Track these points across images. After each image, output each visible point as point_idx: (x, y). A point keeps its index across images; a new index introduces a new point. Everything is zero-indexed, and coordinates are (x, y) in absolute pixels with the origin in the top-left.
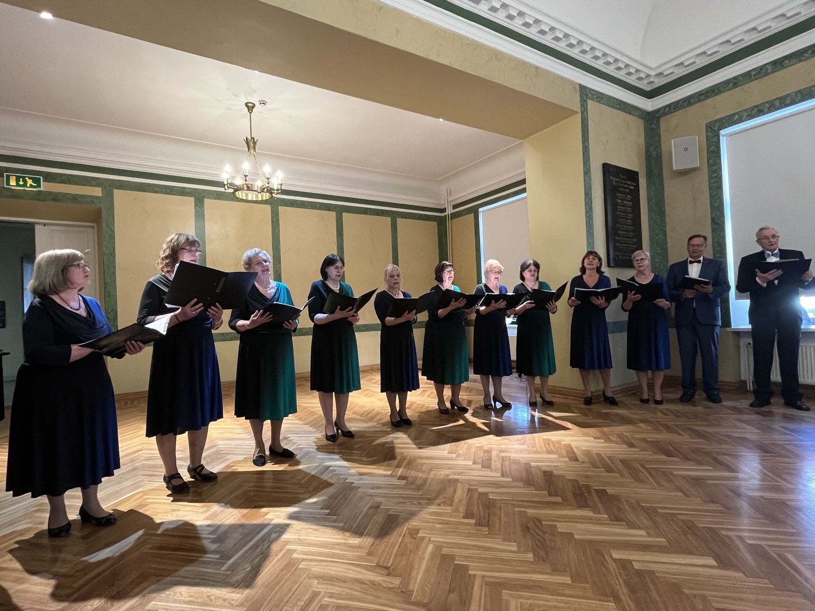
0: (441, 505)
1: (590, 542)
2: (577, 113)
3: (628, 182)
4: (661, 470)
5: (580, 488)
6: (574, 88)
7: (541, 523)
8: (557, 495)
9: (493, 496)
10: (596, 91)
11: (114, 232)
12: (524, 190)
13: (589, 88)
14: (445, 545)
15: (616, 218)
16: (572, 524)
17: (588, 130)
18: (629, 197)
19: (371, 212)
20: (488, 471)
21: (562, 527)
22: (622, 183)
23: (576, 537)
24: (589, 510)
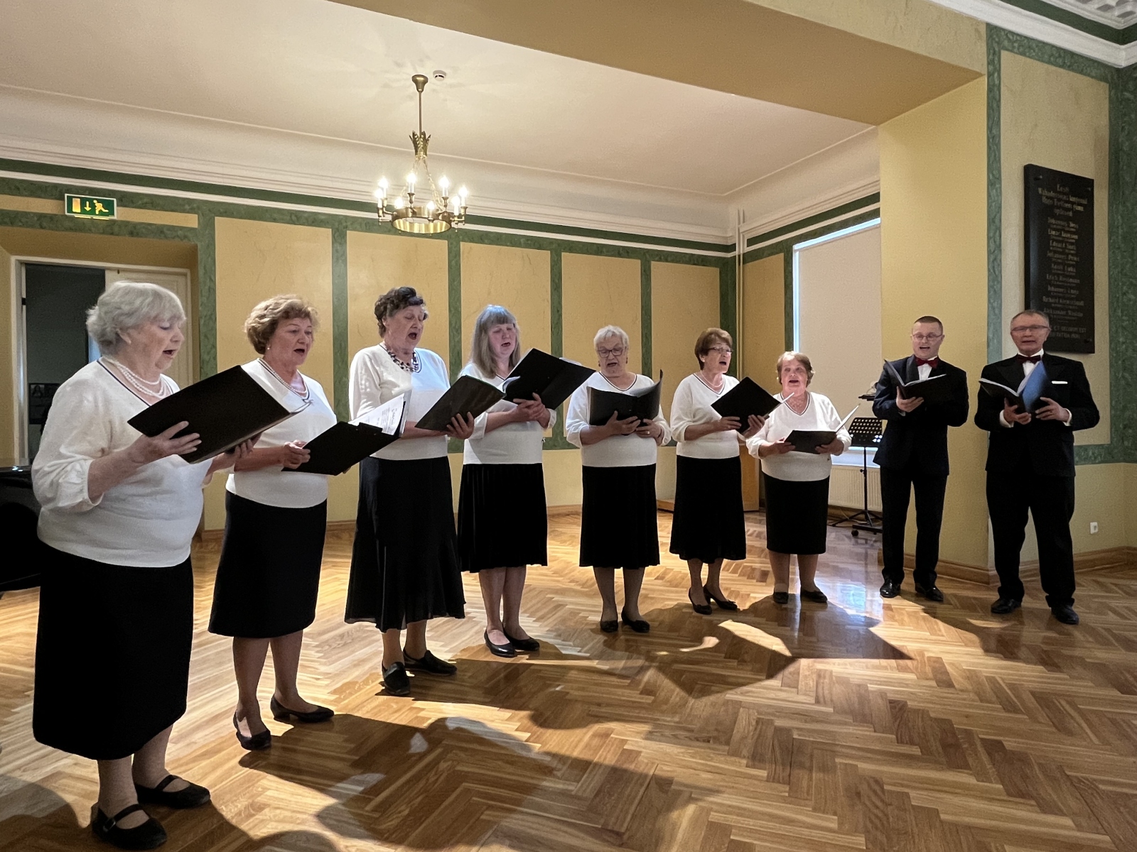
0: (711, 741)
1: (969, 827)
2: (980, 75)
3: (1072, 199)
4: (1110, 716)
5: (954, 734)
6: (977, 30)
7: (882, 788)
8: (912, 743)
9: (799, 735)
10: (1018, 35)
11: (214, 283)
12: (876, 214)
13: (1004, 30)
14: (715, 807)
15: (1045, 263)
16: (938, 795)
17: (999, 107)
18: (1072, 225)
19: (608, 252)
20: (792, 692)
21: (918, 798)
22: (1059, 200)
23: (943, 816)
24: (971, 774)
